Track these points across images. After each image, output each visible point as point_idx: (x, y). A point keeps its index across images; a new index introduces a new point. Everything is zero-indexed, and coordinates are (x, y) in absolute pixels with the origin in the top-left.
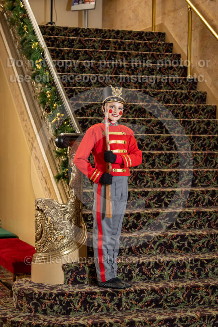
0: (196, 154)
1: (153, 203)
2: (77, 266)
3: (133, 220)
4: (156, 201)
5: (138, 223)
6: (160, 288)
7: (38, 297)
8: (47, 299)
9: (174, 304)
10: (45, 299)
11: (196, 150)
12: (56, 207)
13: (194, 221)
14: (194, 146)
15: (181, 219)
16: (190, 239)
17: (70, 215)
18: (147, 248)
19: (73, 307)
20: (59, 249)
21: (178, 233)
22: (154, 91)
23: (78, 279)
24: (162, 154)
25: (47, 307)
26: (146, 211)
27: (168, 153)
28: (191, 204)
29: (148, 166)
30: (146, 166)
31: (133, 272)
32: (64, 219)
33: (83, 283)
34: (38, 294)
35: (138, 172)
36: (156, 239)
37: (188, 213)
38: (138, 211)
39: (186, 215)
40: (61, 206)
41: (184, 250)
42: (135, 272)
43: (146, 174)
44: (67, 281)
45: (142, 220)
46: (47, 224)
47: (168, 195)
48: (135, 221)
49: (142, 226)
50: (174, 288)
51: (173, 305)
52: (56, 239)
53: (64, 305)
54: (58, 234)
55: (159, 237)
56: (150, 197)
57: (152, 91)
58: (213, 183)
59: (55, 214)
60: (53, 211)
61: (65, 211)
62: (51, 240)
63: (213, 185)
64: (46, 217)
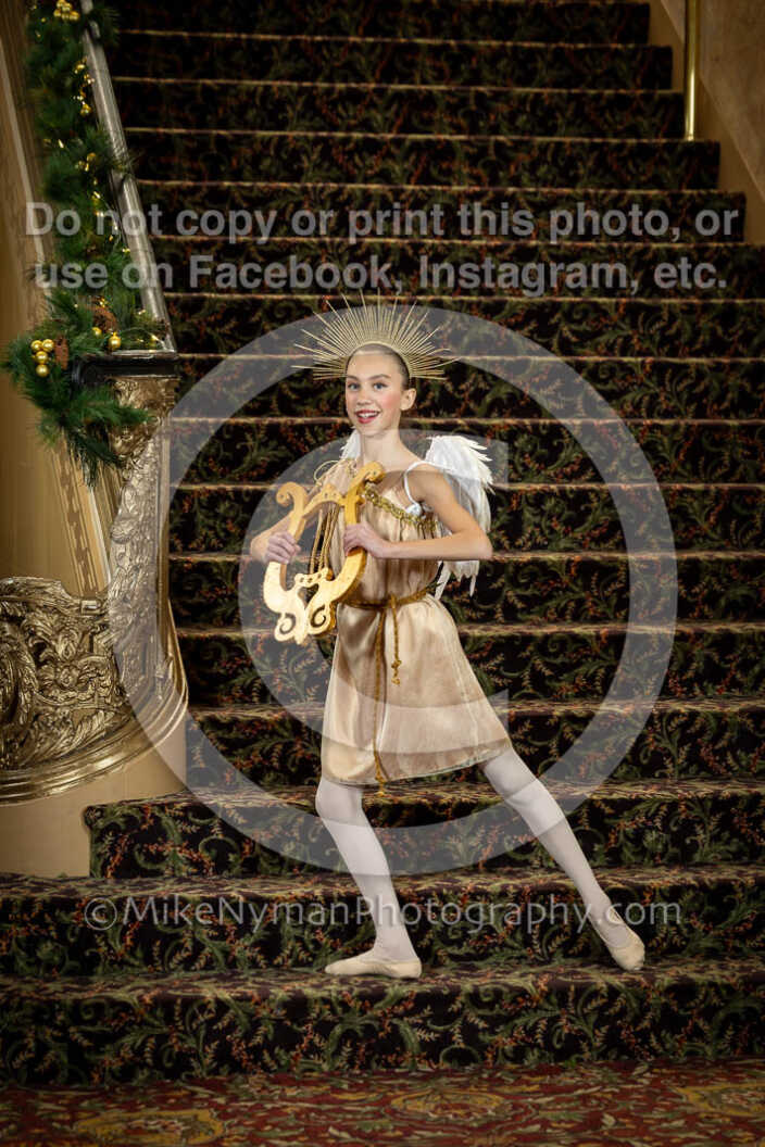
0: (653, 428)
1: (463, 604)
2: (134, 812)
6: (419, 894)
8: (15, 921)
9: (472, 952)
10: (9, 922)
11: (667, 414)
12: (62, 606)
13: (602, 671)
14: (662, 399)
15: (552, 660)
16: (568, 730)
17: (112, 635)
19: (106, 948)
21: (526, 709)
22: (535, 194)
23: (141, 860)
24: (521, 430)
25: (15, 947)
27: (544, 426)
28: (608, 611)
32: (91, 650)
33: (158, 873)
37: (575, 638)
39: (571, 647)
40: (80, 605)
41: (546, 770)
44: (101, 865)
46: (33, 666)
47: (516, 574)
51: (468, 954)
52: (65, 719)
53: (72, 940)
54: (71, 702)
57: (530, 193)
58: (705, 537)
59: (58, 633)
60: (52, 621)
61: (94, 620)
62: (45, 725)
63: (708, 542)
64: (31, 644)
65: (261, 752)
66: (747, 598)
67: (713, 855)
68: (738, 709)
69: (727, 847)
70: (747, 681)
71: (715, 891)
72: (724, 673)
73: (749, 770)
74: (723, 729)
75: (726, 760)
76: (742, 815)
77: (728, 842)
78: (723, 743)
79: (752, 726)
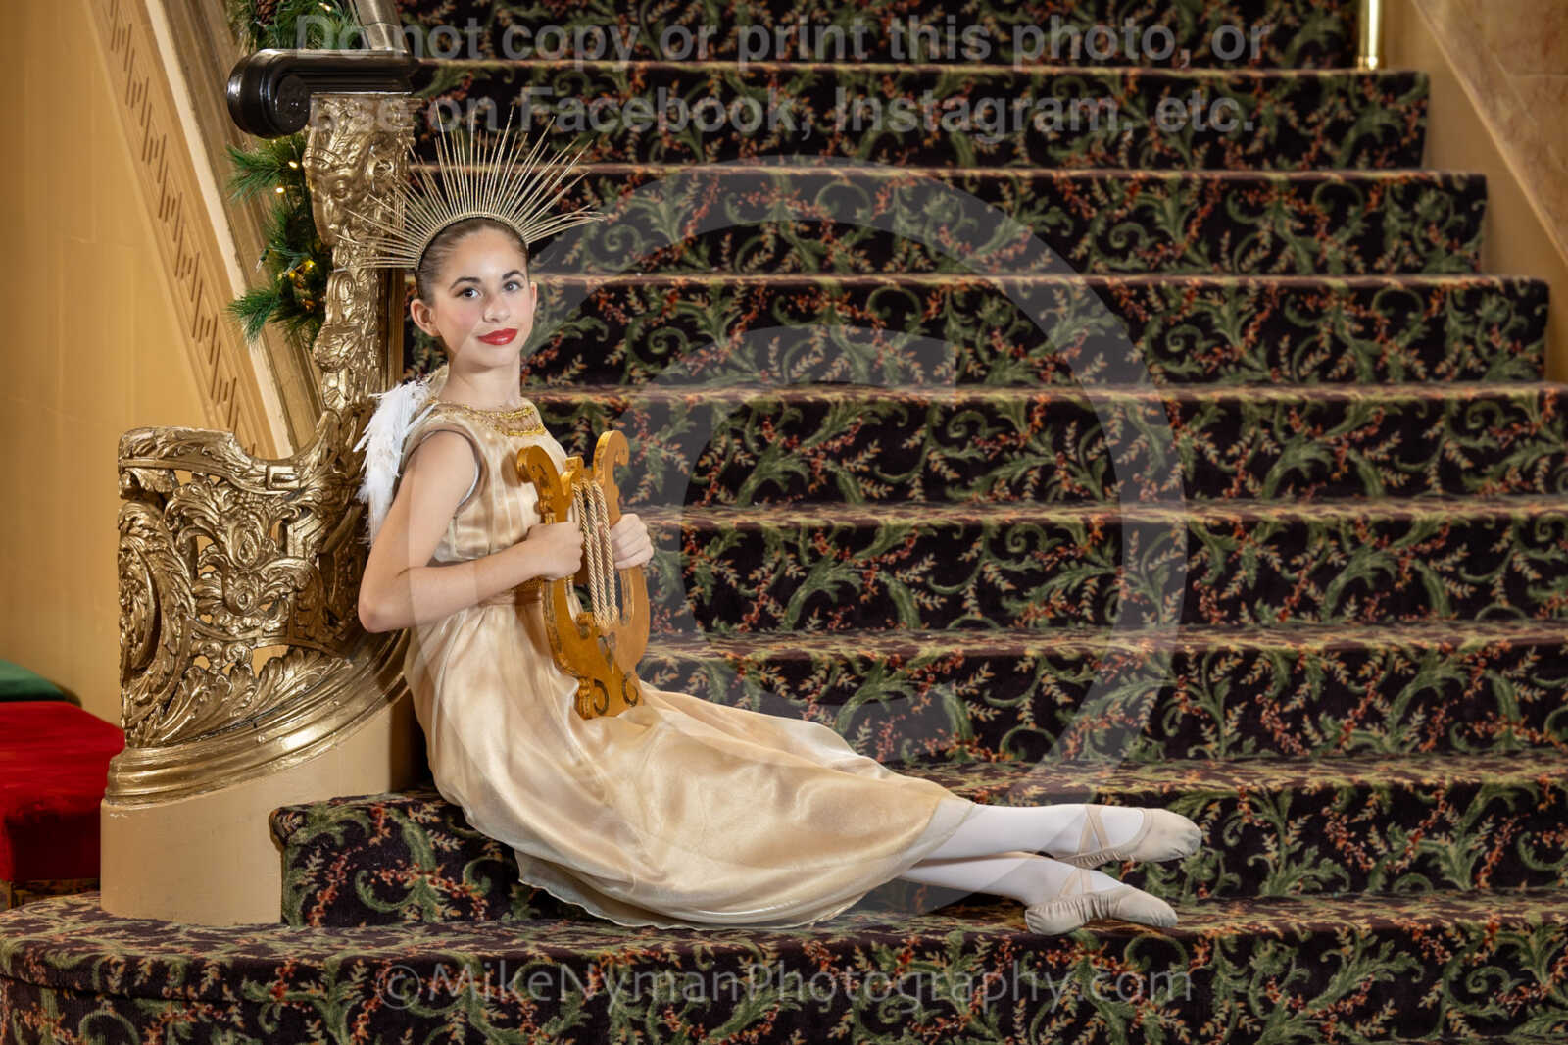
0: (1147, 184)
1: (857, 474)
2: (357, 817)
3: (715, 568)
4: (870, 462)
5: (752, 585)
6: (834, 949)
7: (121, 987)
8: (173, 998)
9: (917, 1044)
10: (162, 999)
11: (1164, 161)
12: (235, 475)
13: (1094, 582)
14: (1153, 136)
15: (1013, 567)
16: (1048, 680)
17: (317, 523)
19: (323, 1042)
20: (252, 722)
21: (979, 646)
23: (366, 895)
25: (171, 1041)
26: (800, 518)
27: (973, 180)
28: (1092, 487)
29: (850, 259)
30: (833, 259)
32: (284, 548)
33: (394, 918)
34: (121, 968)
35: (775, 290)
36: (844, 680)
37: (1051, 530)
38: (749, 520)
39: (1044, 543)
40: (267, 474)
41: (1013, 746)
43: (823, 305)
44: (299, 908)
45: (773, 572)
46: (186, 574)
47: (944, 424)
48: (732, 578)
49: (771, 607)
50: (914, 947)
52: (239, 663)
53: (269, 1028)
54: (251, 635)
55: (858, 666)
56: (835, 438)
58: (1240, 364)
59: (229, 519)
60: (220, 500)
61: (288, 499)
62: (207, 672)
63: (1244, 371)
64: (183, 538)
66: (1316, 464)
67: (1292, 884)
68: (1319, 646)
69: (1314, 872)
70: (1326, 601)
71: (1309, 943)
72: (1287, 588)
73: (1338, 746)
74: (1297, 678)
75: (1301, 729)
76: (1338, 820)
77: (1316, 864)
78: (1297, 702)
79: (1344, 673)
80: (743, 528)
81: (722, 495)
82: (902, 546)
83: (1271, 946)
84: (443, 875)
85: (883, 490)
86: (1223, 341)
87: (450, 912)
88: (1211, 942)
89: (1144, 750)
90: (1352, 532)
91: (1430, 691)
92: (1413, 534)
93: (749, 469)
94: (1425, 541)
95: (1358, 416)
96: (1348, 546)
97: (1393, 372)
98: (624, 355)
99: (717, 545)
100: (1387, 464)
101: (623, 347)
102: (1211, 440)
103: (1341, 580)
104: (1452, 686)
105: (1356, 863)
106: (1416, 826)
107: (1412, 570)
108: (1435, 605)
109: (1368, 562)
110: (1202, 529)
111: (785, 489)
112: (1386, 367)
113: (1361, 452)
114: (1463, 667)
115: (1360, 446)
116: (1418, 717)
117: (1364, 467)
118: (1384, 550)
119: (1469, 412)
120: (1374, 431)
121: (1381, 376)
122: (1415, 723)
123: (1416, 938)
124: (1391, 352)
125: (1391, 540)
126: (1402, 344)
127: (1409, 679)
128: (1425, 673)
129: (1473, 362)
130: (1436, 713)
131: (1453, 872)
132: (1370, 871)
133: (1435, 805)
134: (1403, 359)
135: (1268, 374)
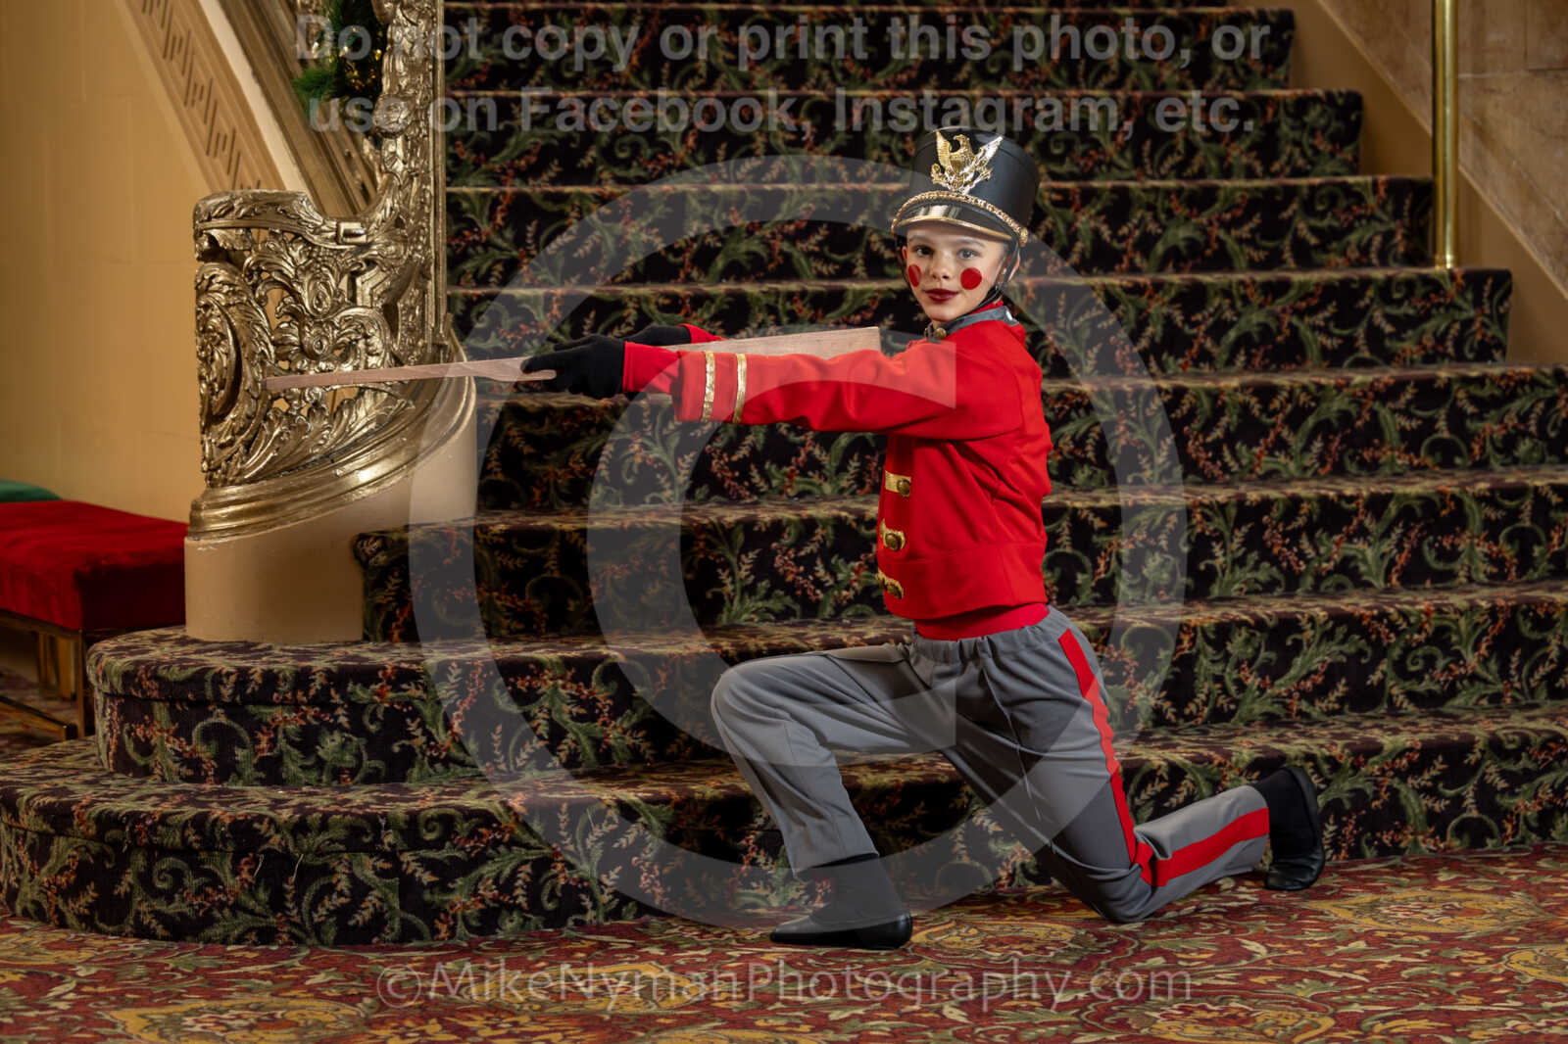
0: (1017, 16)
1: (809, 254)
4: (820, 244)
7: (233, 695)
8: (283, 703)
10: (272, 704)
12: (308, 231)
17: (382, 276)
18: (789, 464)
19: (423, 739)
20: (330, 458)
25: (282, 743)
26: (772, 287)
27: (872, 13)
30: (757, 82)
31: (724, 576)
32: (353, 299)
34: (233, 678)
38: (730, 288)
40: (337, 230)
42: (732, 574)
44: (380, 625)
46: (265, 323)
52: (316, 404)
53: (373, 728)
56: (790, 222)
58: (1111, 164)
59: (304, 272)
60: (295, 254)
61: (355, 254)
62: (287, 414)
63: (1115, 171)
64: (260, 290)
65: (584, 456)
66: (1191, 242)
67: (1237, 586)
68: (1235, 383)
69: (1255, 575)
70: (1220, 352)
71: (1274, 630)
72: (1188, 342)
73: (1252, 471)
74: (1218, 411)
75: (1221, 458)
76: (1275, 527)
77: (1256, 568)
78: (1218, 433)
79: (1258, 406)
80: (729, 293)
81: (695, 274)
82: (866, 308)
83: (1244, 633)
84: (508, 592)
85: (831, 268)
86: (1096, 144)
87: (515, 625)
88: (1194, 629)
89: (1090, 478)
90: (1242, 291)
91: (1328, 421)
92: (1292, 292)
93: (717, 251)
94: (1302, 299)
95: (1226, 199)
96: (1239, 304)
97: (1236, 170)
98: (594, 159)
99: (709, 307)
100: (1250, 242)
101: (593, 153)
102: (1105, 222)
103: (1232, 334)
104: (1345, 417)
105: (1290, 567)
106: (1340, 532)
107: (1290, 325)
108: (1309, 354)
109: (1256, 318)
110: (1119, 290)
111: (749, 267)
112: (1231, 166)
113: (1228, 231)
114: (1355, 400)
115: (1227, 226)
116: (1318, 445)
117: (1231, 245)
118: (1268, 307)
119: (1318, 194)
120: (1239, 213)
121: (1227, 173)
122: (1315, 450)
123: (1365, 623)
124: (1235, 153)
125: (1274, 298)
126: (1243, 147)
127: (1311, 410)
128: (1324, 406)
129: (1300, 162)
130: (1332, 441)
131: (1369, 573)
132: (1301, 574)
133: (1356, 513)
134: (1244, 160)
135: (1134, 173)
